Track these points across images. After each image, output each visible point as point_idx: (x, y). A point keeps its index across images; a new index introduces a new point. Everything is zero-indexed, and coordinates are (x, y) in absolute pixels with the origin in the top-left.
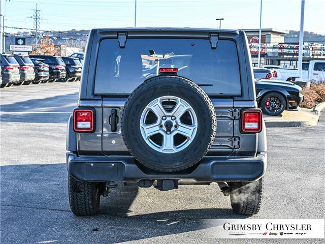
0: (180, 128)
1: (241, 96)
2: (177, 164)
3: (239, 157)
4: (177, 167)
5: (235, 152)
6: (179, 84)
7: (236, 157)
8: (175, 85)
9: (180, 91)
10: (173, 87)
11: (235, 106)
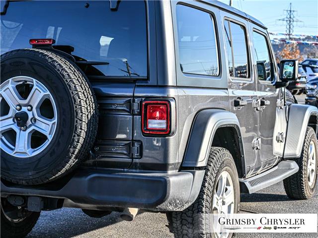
0: (38, 123)
1: (148, 79)
2: (30, 174)
3: (142, 171)
4: (31, 177)
5: (136, 163)
6: (32, 60)
7: (138, 171)
8: (26, 61)
9: (33, 69)
10: (24, 63)
11: (136, 94)
